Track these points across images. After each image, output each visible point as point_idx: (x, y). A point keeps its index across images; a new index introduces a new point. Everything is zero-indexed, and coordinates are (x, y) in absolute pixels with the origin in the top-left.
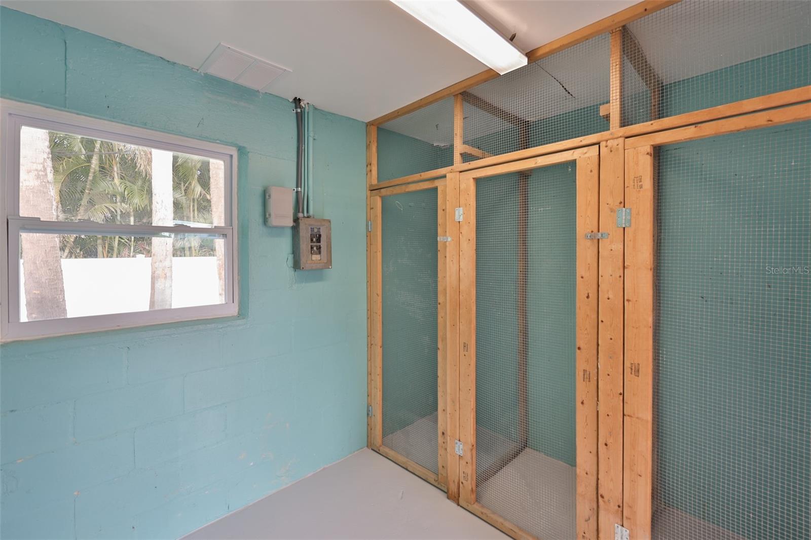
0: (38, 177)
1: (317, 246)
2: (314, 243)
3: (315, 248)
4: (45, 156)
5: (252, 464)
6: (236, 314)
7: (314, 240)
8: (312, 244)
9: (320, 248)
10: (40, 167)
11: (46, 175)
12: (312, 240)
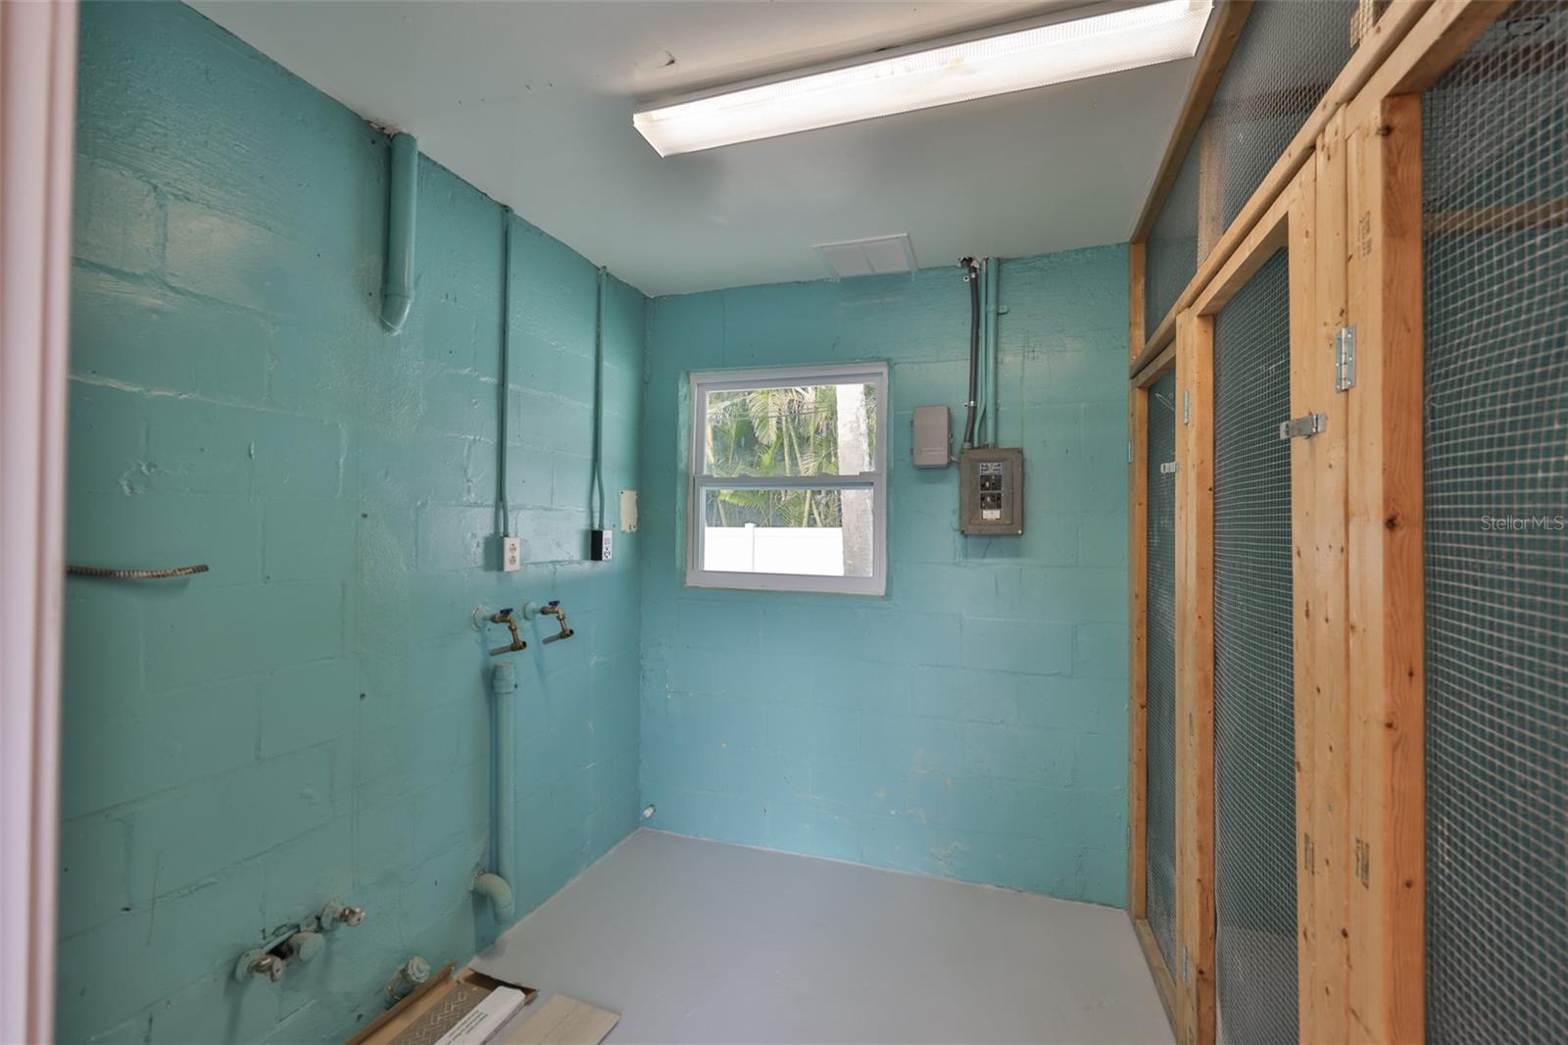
0: (852, 430)
1: (992, 496)
2: (988, 489)
3: (988, 499)
4: (858, 404)
5: (893, 813)
6: (882, 593)
7: (987, 484)
8: (984, 492)
9: (999, 498)
10: (854, 418)
11: (859, 426)
12: (983, 486)
